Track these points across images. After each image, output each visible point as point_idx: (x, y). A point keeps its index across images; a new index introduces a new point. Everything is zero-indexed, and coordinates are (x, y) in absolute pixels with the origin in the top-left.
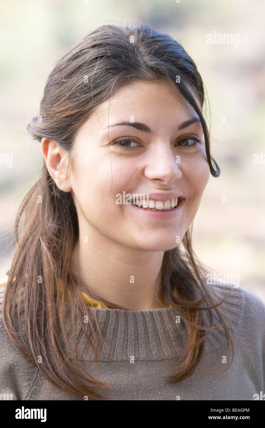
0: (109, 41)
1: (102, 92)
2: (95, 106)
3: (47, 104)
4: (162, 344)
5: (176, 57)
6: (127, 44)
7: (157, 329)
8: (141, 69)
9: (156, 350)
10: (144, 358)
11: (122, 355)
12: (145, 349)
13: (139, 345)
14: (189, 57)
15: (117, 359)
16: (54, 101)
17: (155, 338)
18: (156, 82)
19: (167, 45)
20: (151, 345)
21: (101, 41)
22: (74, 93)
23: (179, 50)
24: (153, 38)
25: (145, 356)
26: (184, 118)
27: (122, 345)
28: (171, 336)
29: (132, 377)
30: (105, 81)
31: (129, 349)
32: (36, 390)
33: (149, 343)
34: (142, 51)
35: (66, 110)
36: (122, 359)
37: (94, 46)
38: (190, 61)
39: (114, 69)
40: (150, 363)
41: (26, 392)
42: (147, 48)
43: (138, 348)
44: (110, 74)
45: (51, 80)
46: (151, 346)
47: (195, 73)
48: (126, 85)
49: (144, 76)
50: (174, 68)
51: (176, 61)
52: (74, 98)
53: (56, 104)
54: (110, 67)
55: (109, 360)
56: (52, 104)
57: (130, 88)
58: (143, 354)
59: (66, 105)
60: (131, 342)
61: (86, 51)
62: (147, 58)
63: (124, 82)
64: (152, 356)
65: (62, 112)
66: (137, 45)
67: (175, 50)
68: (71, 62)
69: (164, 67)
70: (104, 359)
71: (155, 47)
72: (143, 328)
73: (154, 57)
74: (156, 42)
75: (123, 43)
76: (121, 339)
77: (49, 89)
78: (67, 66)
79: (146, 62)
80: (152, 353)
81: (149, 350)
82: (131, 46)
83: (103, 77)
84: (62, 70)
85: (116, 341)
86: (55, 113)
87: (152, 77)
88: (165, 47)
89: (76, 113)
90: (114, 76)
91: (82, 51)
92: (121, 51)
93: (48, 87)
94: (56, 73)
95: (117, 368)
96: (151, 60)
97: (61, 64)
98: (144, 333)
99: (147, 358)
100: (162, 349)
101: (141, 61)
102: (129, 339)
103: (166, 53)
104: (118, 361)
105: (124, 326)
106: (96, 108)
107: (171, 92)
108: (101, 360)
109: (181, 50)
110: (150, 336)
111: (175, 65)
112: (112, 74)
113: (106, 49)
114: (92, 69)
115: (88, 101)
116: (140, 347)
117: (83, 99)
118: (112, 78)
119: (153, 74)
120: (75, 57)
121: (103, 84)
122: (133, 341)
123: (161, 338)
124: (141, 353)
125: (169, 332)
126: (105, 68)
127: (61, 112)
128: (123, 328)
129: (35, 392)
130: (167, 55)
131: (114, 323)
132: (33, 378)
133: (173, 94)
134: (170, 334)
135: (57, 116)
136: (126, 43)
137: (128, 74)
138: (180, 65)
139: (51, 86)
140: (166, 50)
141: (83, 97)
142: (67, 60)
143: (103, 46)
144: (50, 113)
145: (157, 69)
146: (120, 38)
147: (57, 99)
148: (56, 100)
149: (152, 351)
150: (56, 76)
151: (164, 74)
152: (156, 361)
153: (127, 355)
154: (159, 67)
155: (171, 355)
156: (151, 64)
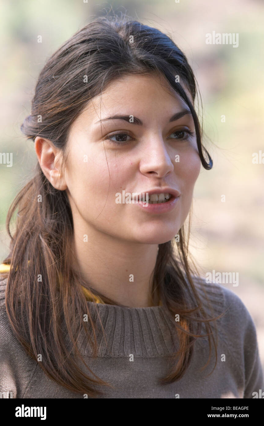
0: (98, 36)
1: (92, 87)
2: (86, 101)
3: (39, 102)
4: (155, 342)
5: (165, 50)
6: (116, 39)
7: (150, 327)
8: (131, 62)
9: (150, 348)
10: (139, 355)
11: (119, 352)
12: (140, 346)
13: (134, 342)
14: (179, 50)
15: (115, 355)
16: (45, 98)
17: (148, 335)
18: (147, 75)
19: (157, 38)
20: (145, 342)
21: (90, 36)
22: (65, 89)
23: (169, 43)
24: (141, 32)
25: (140, 353)
26: (175, 110)
27: (119, 342)
28: (163, 334)
29: (128, 373)
30: (96, 76)
31: (126, 346)
32: (36, 381)
33: (143, 341)
34: (132, 45)
35: (58, 107)
36: (119, 355)
37: (83, 42)
38: (180, 53)
39: (103, 63)
40: (144, 361)
41: (26, 383)
42: (136, 42)
43: (133, 345)
44: (100, 69)
45: (42, 78)
46: (145, 344)
47: (185, 65)
48: (117, 79)
49: (133, 70)
50: (164, 61)
51: (166, 54)
52: (65, 94)
53: (48, 101)
54: (100, 61)
55: (106, 356)
56: (44, 101)
57: (120, 81)
58: (138, 352)
59: (57, 102)
60: (127, 339)
61: (75, 47)
62: (136, 52)
63: (114, 76)
64: (147, 353)
65: (54, 109)
66: (126, 39)
67: (164, 43)
68: (61, 58)
69: (154, 59)
70: (101, 355)
71: (145, 41)
72: (138, 326)
73: (143, 50)
74: (145, 35)
75: (113, 37)
76: (119, 335)
77: (40, 87)
78: (57, 63)
79: (136, 55)
80: (146, 351)
81: (143, 348)
82: (120, 40)
83: (93, 71)
84: (53, 67)
85: (113, 337)
86: (47, 111)
87: (142, 70)
88: (154, 41)
89: (67, 110)
90: (104, 71)
91: (72, 47)
92: (109, 45)
93: (39, 85)
94: (47, 71)
95: (114, 365)
96: (141, 54)
97: (51, 61)
98: (138, 330)
99: (142, 356)
100: (156, 347)
101: (131, 55)
102: (125, 336)
103: (156, 46)
104: (115, 357)
105: (121, 322)
106: (87, 103)
107: (161, 85)
108: (98, 356)
109: (170, 43)
110: (144, 333)
111: (165, 58)
112: (102, 69)
113: (96, 44)
114: (82, 64)
115: (79, 96)
116: (135, 344)
117: (74, 95)
118: (102, 72)
119: (143, 67)
120: (65, 54)
121: (93, 78)
122: (129, 338)
123: (154, 336)
124: (136, 350)
125: (162, 330)
126: (95, 62)
127: (52, 109)
128: (120, 325)
129: (34, 383)
130: (156, 48)
131: (112, 319)
132: (32, 369)
133: (163, 86)
134: (162, 332)
135: (49, 112)
136: (115, 37)
137: (118, 68)
138: (169, 57)
139: (42, 83)
140: (155, 43)
141: (74, 93)
142: (57, 57)
143: (92, 41)
144: (42, 110)
145: (147, 62)
146: (109, 33)
147: (49, 96)
148: (47, 97)
149: (147, 349)
150: (46, 73)
151: (153, 67)
152: (150, 358)
153: (124, 352)
154: (149, 60)
155: (164, 354)
156: (141, 57)
